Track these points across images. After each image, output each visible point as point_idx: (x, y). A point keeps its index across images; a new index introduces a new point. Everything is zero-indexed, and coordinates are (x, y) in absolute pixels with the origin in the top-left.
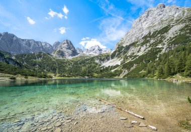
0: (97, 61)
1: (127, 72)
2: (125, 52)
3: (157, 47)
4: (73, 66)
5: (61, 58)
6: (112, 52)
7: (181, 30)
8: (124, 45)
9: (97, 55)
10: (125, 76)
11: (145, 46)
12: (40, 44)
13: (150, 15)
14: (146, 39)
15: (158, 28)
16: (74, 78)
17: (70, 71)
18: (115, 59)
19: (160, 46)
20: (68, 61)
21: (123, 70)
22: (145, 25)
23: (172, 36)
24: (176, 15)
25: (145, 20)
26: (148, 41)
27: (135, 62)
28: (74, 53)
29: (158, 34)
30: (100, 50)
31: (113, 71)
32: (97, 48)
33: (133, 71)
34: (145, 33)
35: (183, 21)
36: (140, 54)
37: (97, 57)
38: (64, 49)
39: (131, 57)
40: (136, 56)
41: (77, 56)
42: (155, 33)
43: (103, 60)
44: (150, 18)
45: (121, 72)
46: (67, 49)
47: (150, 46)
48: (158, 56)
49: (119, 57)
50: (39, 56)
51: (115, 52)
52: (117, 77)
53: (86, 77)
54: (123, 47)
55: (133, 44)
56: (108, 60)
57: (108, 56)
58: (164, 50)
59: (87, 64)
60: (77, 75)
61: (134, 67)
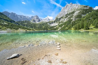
0: (48, 24)
1: (60, 28)
2: (59, 21)
3: (71, 19)
4: (39, 26)
5: (34, 23)
6: (54, 20)
7: (79, 13)
8: (59, 18)
9: (48, 21)
10: (60, 30)
11: (66, 18)
12: (25, 17)
13: (68, 7)
14: (67, 16)
15: (71, 12)
16: (41, 30)
17: (38, 28)
18: (55, 23)
19: (72, 18)
20: (37, 24)
21: (59, 27)
22: (66, 10)
23: (76, 15)
24: (76, 7)
25: (66, 9)
26: (67, 17)
27: (64, 24)
28: (39, 21)
29: (71, 14)
30: (49, 19)
31: (55, 28)
32: (48, 19)
33: (63, 28)
34: (66, 13)
35: (79, 10)
36: (65, 21)
37: (48, 22)
38: (35, 19)
39: (61, 22)
40: (63, 22)
41: (40, 22)
42: (70, 13)
43: (51, 24)
44: (67, 8)
45: (58, 28)
46: (37, 19)
47: (68, 18)
48: (71, 22)
49: (57, 22)
50: (26, 22)
51: (55, 20)
52: (57, 30)
53: (46, 30)
54: (58, 18)
55: (62, 17)
56: (53, 23)
57: (53, 22)
58: (73, 20)
59: (45, 25)
60: (42, 29)
61: (63, 26)
